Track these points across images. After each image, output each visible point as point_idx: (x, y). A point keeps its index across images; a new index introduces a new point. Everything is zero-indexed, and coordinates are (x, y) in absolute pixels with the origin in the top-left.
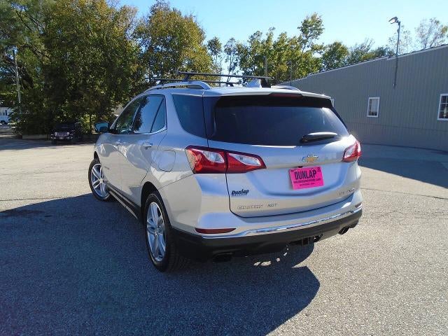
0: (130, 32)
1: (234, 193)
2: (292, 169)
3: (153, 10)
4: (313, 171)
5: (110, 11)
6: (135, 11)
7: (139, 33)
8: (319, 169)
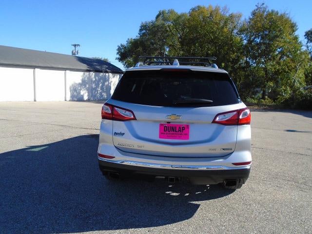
0: (235, 31)
1: (116, 134)
2: (162, 123)
3: (254, 14)
4: (183, 127)
5: (222, 18)
6: (240, 16)
7: (241, 31)
8: (188, 127)
